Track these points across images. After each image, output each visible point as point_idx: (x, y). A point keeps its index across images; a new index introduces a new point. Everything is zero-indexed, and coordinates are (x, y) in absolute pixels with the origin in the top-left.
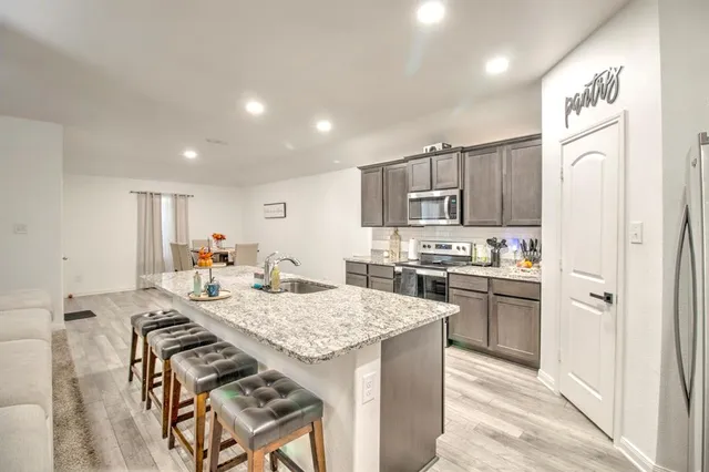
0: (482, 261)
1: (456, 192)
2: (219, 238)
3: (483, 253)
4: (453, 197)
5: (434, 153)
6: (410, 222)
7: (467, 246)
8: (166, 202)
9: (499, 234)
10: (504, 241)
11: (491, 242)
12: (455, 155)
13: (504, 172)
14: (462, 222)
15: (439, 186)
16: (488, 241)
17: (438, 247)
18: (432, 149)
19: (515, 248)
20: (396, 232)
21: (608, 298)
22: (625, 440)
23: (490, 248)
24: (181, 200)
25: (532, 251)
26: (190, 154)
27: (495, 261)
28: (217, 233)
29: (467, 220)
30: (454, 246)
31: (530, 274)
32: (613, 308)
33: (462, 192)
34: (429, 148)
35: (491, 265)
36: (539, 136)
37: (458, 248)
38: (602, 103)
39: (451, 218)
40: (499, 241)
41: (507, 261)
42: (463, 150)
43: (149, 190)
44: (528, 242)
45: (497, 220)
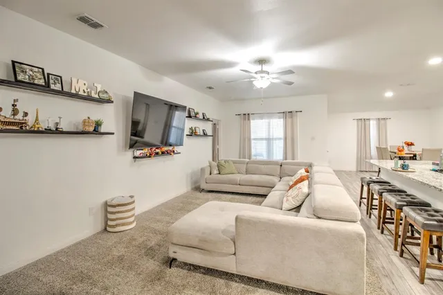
2: (410, 144)
8: (373, 124)
24: (382, 122)
26: (389, 94)
43: (363, 117)
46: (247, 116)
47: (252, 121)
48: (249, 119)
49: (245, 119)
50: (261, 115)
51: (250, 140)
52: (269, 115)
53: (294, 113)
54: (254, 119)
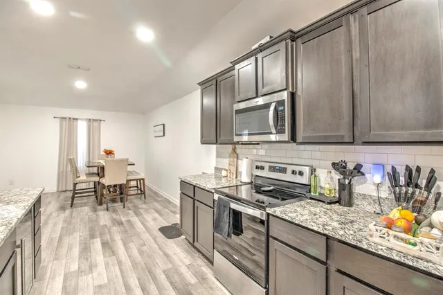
1: (285, 95)
2: (109, 153)
3: (328, 181)
4: (281, 103)
5: (257, 49)
6: (236, 139)
7: (306, 170)
9: (352, 155)
10: (358, 168)
11: (339, 167)
12: (283, 45)
13: (356, 54)
14: (293, 138)
15: (265, 90)
16: (333, 164)
17: (272, 169)
19: (378, 178)
20: (234, 150)
23: (337, 176)
24: (96, 124)
25: (411, 186)
26: (81, 85)
28: (109, 149)
29: (301, 136)
30: (290, 168)
33: (293, 96)
35: (339, 202)
37: (294, 172)
39: (278, 132)
40: (351, 166)
41: (364, 196)
44: (401, 171)
45: (345, 133)
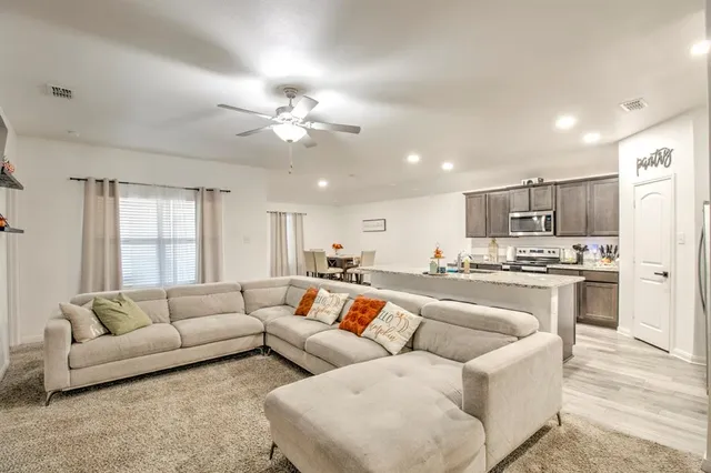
0: (569, 261)
1: (551, 213)
2: (337, 247)
3: (570, 255)
4: (549, 216)
5: (530, 185)
6: (511, 234)
7: (557, 251)
8: (289, 219)
9: (582, 242)
10: (586, 247)
11: (576, 247)
12: (549, 187)
13: (588, 199)
14: (555, 234)
15: (537, 208)
16: (574, 246)
17: (533, 251)
18: (529, 182)
19: (595, 251)
20: (494, 241)
21: (666, 275)
22: (676, 349)
23: (575, 252)
24: (298, 217)
25: (610, 253)
26: (323, 184)
27: (580, 260)
28: (337, 243)
29: (558, 233)
30: (546, 251)
31: (611, 267)
32: (668, 279)
33: (555, 213)
34: (526, 181)
35: (576, 263)
36: (617, 176)
37: (549, 252)
38: (661, 166)
39: (547, 231)
40: (582, 246)
41: (589, 260)
42: (556, 184)
43: (278, 210)
44: (605, 247)
45: (582, 231)
46: (107, 186)
47: (121, 199)
48: (113, 193)
49: (102, 193)
50: (147, 188)
51: (116, 241)
52: (167, 190)
53: (217, 194)
54: (126, 196)
